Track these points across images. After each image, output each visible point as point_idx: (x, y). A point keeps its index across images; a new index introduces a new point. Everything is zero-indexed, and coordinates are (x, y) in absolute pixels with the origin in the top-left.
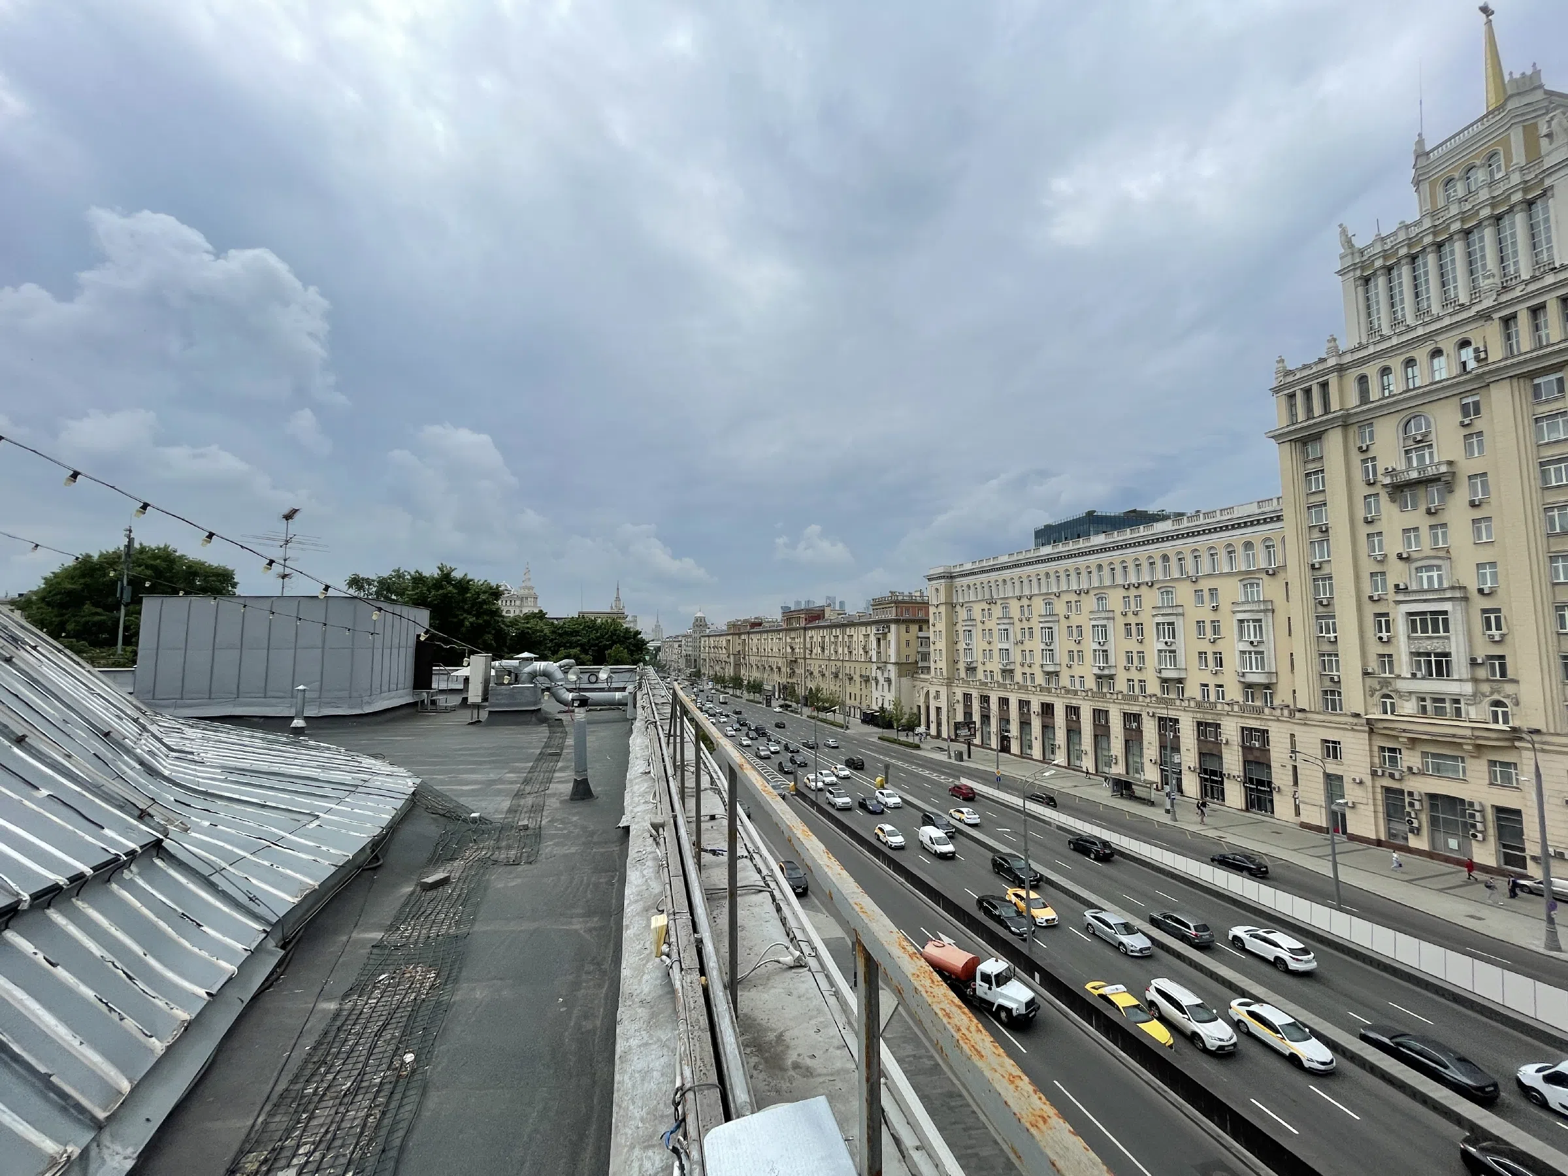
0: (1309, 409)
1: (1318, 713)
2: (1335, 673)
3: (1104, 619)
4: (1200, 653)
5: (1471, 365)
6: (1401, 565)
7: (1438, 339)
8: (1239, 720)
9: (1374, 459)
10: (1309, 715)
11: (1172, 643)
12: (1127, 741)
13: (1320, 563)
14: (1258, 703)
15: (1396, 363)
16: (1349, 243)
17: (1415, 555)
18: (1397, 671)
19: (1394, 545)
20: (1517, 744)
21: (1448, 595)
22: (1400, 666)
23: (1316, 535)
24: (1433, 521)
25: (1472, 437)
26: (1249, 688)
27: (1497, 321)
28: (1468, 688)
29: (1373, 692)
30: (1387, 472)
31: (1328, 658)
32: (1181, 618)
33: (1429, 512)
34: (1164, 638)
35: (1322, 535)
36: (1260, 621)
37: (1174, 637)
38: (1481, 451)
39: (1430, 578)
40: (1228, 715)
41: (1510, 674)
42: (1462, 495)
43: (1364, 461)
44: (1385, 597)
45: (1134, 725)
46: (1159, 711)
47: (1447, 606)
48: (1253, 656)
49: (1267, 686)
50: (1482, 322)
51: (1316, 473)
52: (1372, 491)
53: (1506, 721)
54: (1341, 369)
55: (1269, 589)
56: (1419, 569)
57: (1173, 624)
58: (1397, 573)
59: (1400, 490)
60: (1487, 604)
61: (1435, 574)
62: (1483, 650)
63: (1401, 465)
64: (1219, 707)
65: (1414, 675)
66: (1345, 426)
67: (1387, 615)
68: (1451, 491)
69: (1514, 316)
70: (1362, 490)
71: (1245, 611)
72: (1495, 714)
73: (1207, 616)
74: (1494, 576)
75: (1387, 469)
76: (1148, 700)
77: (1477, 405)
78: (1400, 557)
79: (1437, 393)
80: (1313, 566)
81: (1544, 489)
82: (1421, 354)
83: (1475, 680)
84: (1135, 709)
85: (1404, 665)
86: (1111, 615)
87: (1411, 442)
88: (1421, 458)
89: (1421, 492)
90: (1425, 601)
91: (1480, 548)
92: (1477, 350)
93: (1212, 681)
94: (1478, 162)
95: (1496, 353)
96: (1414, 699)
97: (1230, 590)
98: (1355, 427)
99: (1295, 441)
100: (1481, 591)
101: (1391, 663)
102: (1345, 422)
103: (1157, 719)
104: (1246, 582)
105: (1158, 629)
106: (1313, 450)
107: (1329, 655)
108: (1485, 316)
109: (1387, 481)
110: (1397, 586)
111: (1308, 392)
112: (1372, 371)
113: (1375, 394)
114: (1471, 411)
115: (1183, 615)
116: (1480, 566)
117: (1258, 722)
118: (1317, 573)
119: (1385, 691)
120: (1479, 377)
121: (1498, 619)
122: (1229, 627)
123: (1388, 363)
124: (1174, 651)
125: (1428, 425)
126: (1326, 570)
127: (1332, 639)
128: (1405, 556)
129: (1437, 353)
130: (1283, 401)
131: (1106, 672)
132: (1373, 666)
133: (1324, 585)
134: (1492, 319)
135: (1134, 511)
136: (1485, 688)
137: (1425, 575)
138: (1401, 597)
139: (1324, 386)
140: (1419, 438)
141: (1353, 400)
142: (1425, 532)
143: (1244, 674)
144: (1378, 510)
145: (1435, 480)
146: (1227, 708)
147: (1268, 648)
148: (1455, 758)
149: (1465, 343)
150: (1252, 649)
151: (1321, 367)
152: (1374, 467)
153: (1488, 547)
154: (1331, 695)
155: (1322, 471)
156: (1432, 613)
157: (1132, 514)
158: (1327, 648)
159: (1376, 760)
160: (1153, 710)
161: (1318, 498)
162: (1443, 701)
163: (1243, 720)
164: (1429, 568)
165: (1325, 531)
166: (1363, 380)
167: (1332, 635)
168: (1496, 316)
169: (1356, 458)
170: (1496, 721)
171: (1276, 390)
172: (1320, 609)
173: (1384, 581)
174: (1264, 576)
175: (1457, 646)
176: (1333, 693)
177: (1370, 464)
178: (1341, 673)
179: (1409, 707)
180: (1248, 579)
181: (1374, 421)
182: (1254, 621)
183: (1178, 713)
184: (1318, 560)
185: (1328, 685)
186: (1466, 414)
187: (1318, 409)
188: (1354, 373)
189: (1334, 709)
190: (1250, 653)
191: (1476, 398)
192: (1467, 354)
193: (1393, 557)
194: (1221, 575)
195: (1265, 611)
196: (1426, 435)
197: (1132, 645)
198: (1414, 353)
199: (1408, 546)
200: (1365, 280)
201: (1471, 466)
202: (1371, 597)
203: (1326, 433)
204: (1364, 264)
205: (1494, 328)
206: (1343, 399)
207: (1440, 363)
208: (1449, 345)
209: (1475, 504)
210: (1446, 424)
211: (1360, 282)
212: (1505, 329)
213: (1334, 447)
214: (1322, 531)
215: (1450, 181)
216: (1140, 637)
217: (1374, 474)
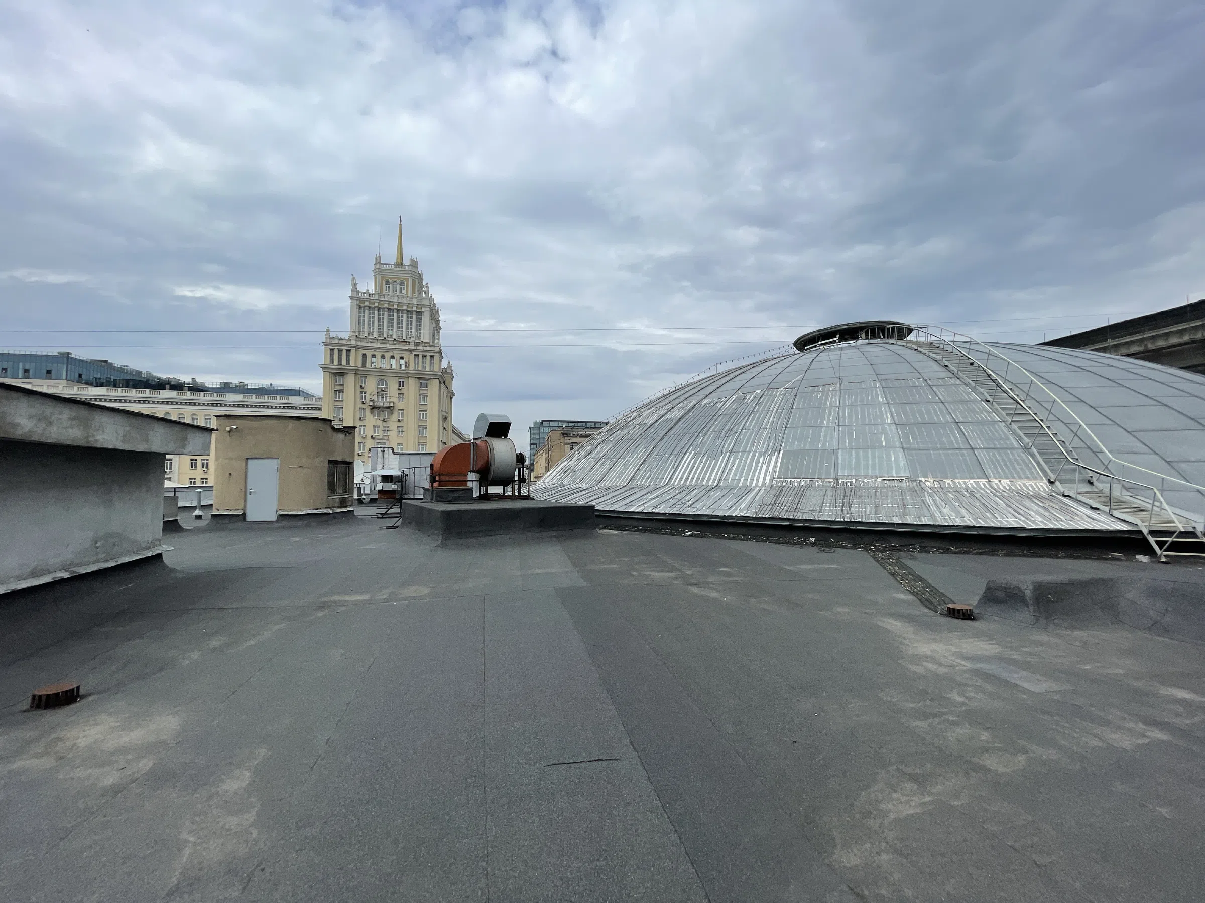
0: (340, 360)
5: (403, 367)
6: (372, 441)
7: (394, 352)
9: (365, 393)
15: (378, 355)
16: (355, 286)
17: (377, 437)
19: (369, 432)
24: (384, 424)
25: (401, 395)
27: (414, 355)
33: (384, 421)
35: (339, 422)
38: (402, 401)
42: (395, 417)
43: (361, 392)
44: (364, 454)
50: (409, 353)
51: (339, 391)
52: (363, 406)
54: (357, 347)
56: (377, 443)
58: (370, 444)
59: (374, 408)
63: (376, 399)
66: (356, 374)
68: (392, 414)
69: (418, 355)
70: (360, 405)
75: (371, 399)
77: (403, 383)
78: (372, 437)
79: (390, 373)
81: (419, 420)
82: (388, 355)
87: (380, 390)
88: (382, 397)
89: (382, 412)
91: (399, 438)
92: (406, 362)
94: (398, 282)
95: (412, 367)
98: (359, 376)
99: (332, 373)
102: (357, 372)
106: (340, 380)
108: (410, 351)
109: (371, 404)
110: (369, 449)
111: (340, 351)
112: (369, 353)
113: (368, 365)
114: (401, 384)
116: (398, 445)
120: (407, 373)
123: (376, 353)
125: (386, 385)
128: (374, 437)
129: (393, 357)
130: (329, 350)
134: (412, 353)
135: (106, 362)
139: (348, 352)
140: (383, 389)
141: (360, 364)
142: (381, 429)
144: (365, 415)
145: (389, 408)
149: (402, 358)
151: (349, 342)
152: (365, 396)
153: (401, 438)
155: (343, 391)
157: (103, 364)
161: (339, 404)
164: (381, 443)
166: (364, 356)
168: (414, 353)
169: (359, 390)
171: (325, 344)
173: (364, 447)
177: (363, 394)
181: (367, 376)
186: (399, 386)
187: (344, 362)
188: (361, 352)
191: (403, 380)
192: (402, 362)
193: (369, 437)
196: (385, 389)
198: (385, 354)
199: (374, 432)
200: (360, 307)
201: (400, 406)
202: (359, 454)
203: (348, 374)
204: (361, 300)
205: (412, 357)
206: (355, 361)
207: (393, 361)
208: (397, 356)
209: (399, 421)
210: (392, 387)
211: (358, 307)
212: (415, 359)
213: (350, 382)
214: (340, 420)
215: (388, 282)
216: (205, 469)
217: (365, 400)
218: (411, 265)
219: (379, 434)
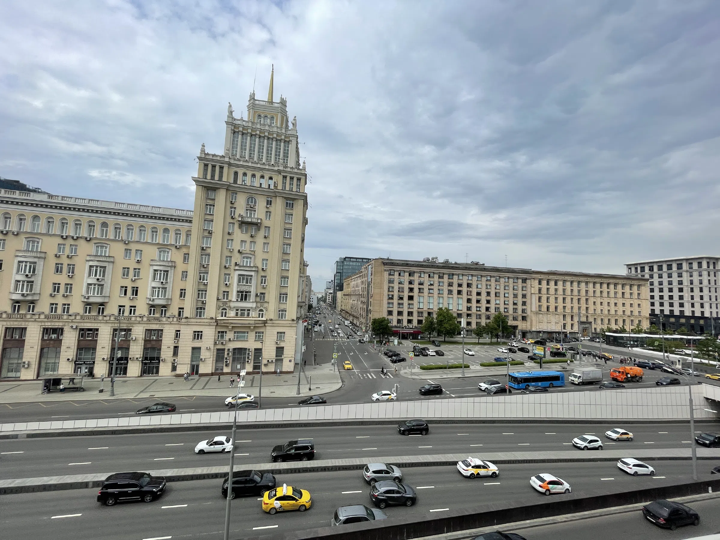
0: (213, 175)
1: (192, 318)
2: (204, 299)
3: (35, 257)
4: (122, 287)
5: (272, 187)
6: (238, 255)
7: (263, 172)
8: (145, 325)
9: (235, 208)
10: (189, 320)
11: (102, 279)
12: (42, 349)
13: (206, 247)
14: (157, 315)
15: (249, 174)
16: (231, 112)
17: (244, 252)
18: (229, 298)
19: (236, 246)
20: (266, 325)
21: (254, 269)
22: (232, 297)
23: (206, 234)
24: (251, 239)
25: (268, 213)
26: (152, 307)
27: (282, 176)
28: (254, 305)
29: (220, 307)
30: (240, 216)
31: (202, 292)
32: (111, 264)
33: (252, 236)
34: (96, 275)
35: (209, 235)
36: (168, 271)
37: (104, 276)
38: (269, 219)
39: (247, 262)
40: (139, 323)
41: (266, 300)
42: (262, 233)
43: (231, 208)
44: (230, 267)
45: (54, 336)
46: (80, 325)
47: (253, 273)
48: (161, 290)
49: (164, 306)
50: (278, 174)
51: (210, 205)
52: (232, 221)
53: (262, 317)
54: (230, 164)
55: (176, 256)
56: (244, 257)
57: (105, 267)
58: (237, 258)
59: (243, 224)
60: (263, 274)
61: (249, 260)
62: (260, 291)
63: (244, 215)
64: (133, 319)
65: (237, 300)
66: (227, 190)
67: (229, 274)
68: (259, 230)
69: (286, 177)
70: (229, 219)
71: (160, 265)
72: (260, 314)
73: (132, 264)
74: (266, 264)
75: (240, 214)
76: (73, 317)
77: (271, 201)
78: (239, 251)
79: (260, 191)
80: (203, 248)
81: (284, 237)
82: (258, 175)
83: (257, 302)
84: (57, 324)
85: (233, 296)
86: (43, 255)
87: (249, 206)
88: (251, 214)
89: (250, 228)
90: (246, 270)
91: (265, 254)
92: (275, 182)
93: (127, 303)
94: (269, 116)
95: (280, 187)
96: (235, 310)
97: (150, 252)
98: (230, 192)
99: (205, 187)
100: (263, 269)
101: (228, 295)
102: (228, 188)
103: (78, 330)
104: (161, 250)
105: (90, 270)
106: (211, 195)
107: (202, 291)
108: (279, 172)
109: (240, 219)
110: (236, 263)
111: (214, 167)
112: (241, 172)
113: (239, 182)
114: (269, 203)
115: (113, 262)
116: (263, 260)
117: (158, 326)
118: (203, 252)
119: (224, 307)
120: (275, 192)
121: (265, 280)
122: (147, 273)
123: (247, 172)
124: (102, 285)
125: (255, 202)
126: (208, 251)
127: (206, 284)
128: (241, 251)
129: (262, 177)
130: (203, 165)
131: (29, 298)
132: (221, 297)
133: (205, 258)
134: (281, 174)
136: (259, 305)
137: (245, 260)
138: (237, 268)
139: (221, 168)
140: (252, 206)
141: (232, 181)
142: (248, 244)
143: (153, 300)
144: (233, 230)
145: (256, 224)
146: (138, 319)
147: (169, 286)
148: (244, 332)
149: (271, 178)
150: (161, 286)
151: (222, 159)
152: (234, 211)
153: (267, 253)
154: (200, 310)
155: (214, 205)
156: (247, 275)
158: (202, 287)
159: (216, 338)
160: (77, 324)
161: (209, 217)
162: (244, 310)
163: (148, 325)
164: (247, 258)
165: (210, 233)
166: (236, 173)
167: (205, 281)
168: (282, 174)
169: (229, 205)
170: (259, 317)
171: (200, 159)
172: (203, 269)
173: (230, 261)
174: (173, 249)
175: (253, 288)
176: (201, 308)
177: (233, 210)
178: (207, 299)
179: (232, 314)
180: (163, 248)
181: (238, 192)
182: (164, 271)
183: (99, 325)
184: (205, 245)
185: (200, 305)
186: (267, 204)
187: (217, 177)
188: (233, 169)
189: (200, 316)
190: (159, 288)
191: (271, 199)
192: (271, 183)
193: (236, 251)
194: (147, 243)
195: (171, 267)
196: (254, 206)
197: (62, 279)
198: (256, 173)
199: (242, 247)
200: (234, 132)
201: (266, 223)
202: (225, 266)
203: (219, 189)
204: (235, 126)
205: (280, 178)
206: (228, 177)
207: (262, 181)
208: (267, 177)
209: (265, 237)
210: (261, 204)
211: (233, 132)
212: (283, 180)
213: (221, 197)
214: (209, 233)
215: (259, 116)
216: (70, 274)
217: (234, 215)
218: (281, 102)
219: (246, 248)
